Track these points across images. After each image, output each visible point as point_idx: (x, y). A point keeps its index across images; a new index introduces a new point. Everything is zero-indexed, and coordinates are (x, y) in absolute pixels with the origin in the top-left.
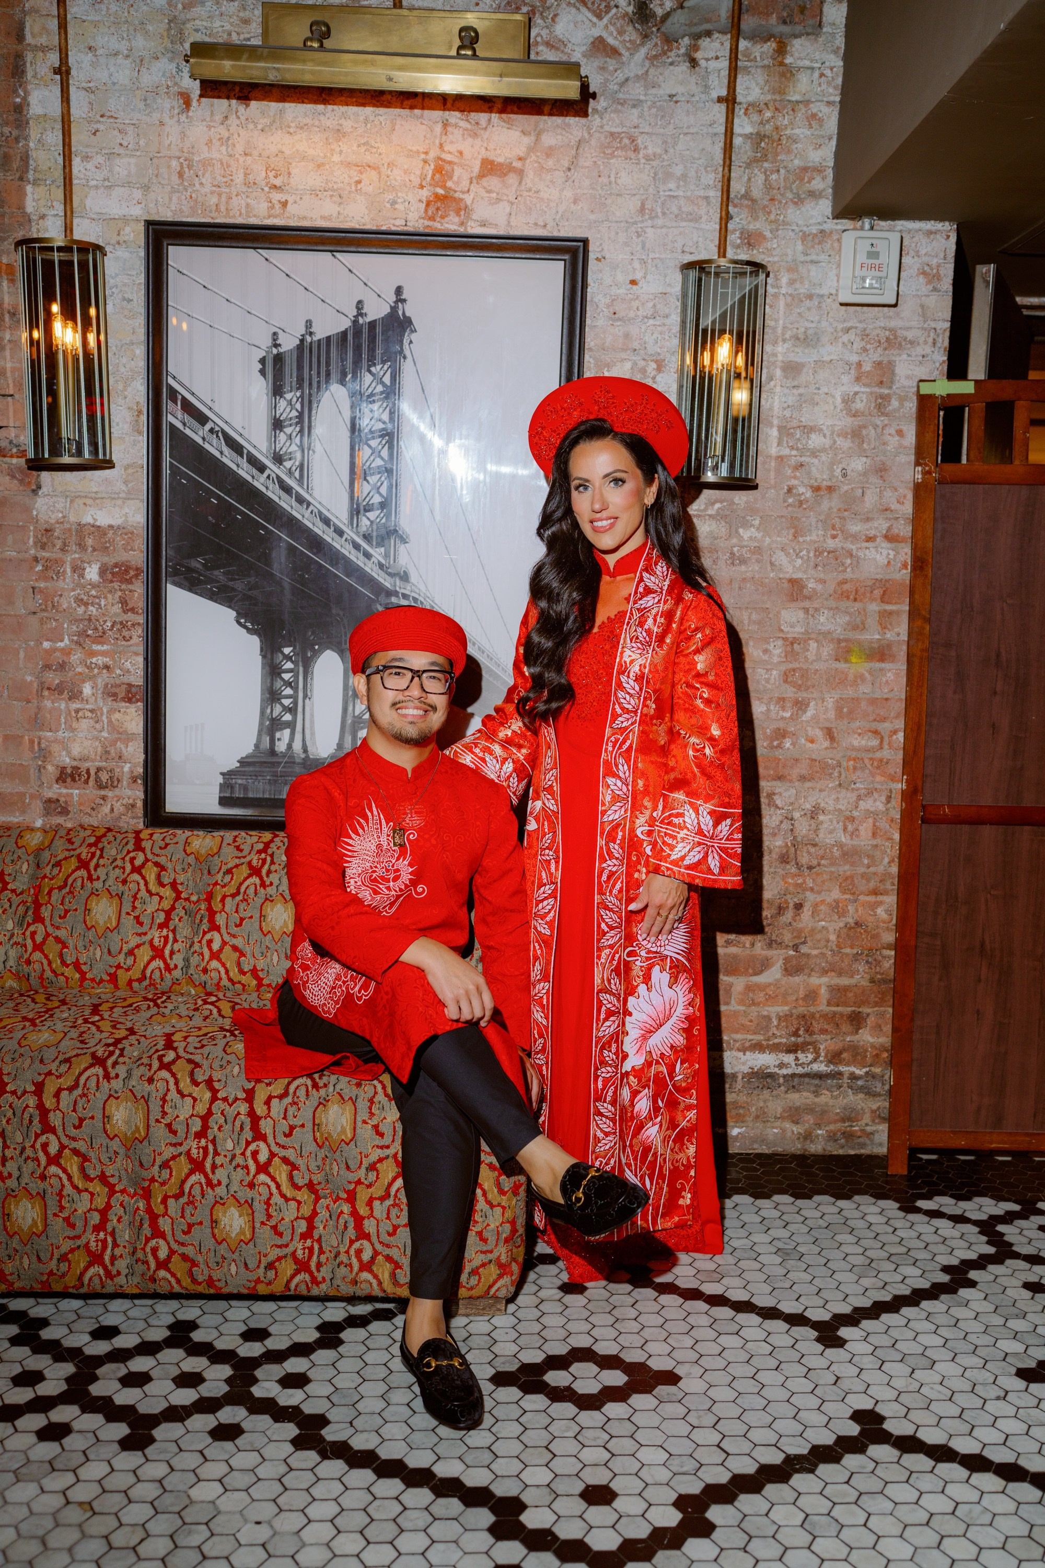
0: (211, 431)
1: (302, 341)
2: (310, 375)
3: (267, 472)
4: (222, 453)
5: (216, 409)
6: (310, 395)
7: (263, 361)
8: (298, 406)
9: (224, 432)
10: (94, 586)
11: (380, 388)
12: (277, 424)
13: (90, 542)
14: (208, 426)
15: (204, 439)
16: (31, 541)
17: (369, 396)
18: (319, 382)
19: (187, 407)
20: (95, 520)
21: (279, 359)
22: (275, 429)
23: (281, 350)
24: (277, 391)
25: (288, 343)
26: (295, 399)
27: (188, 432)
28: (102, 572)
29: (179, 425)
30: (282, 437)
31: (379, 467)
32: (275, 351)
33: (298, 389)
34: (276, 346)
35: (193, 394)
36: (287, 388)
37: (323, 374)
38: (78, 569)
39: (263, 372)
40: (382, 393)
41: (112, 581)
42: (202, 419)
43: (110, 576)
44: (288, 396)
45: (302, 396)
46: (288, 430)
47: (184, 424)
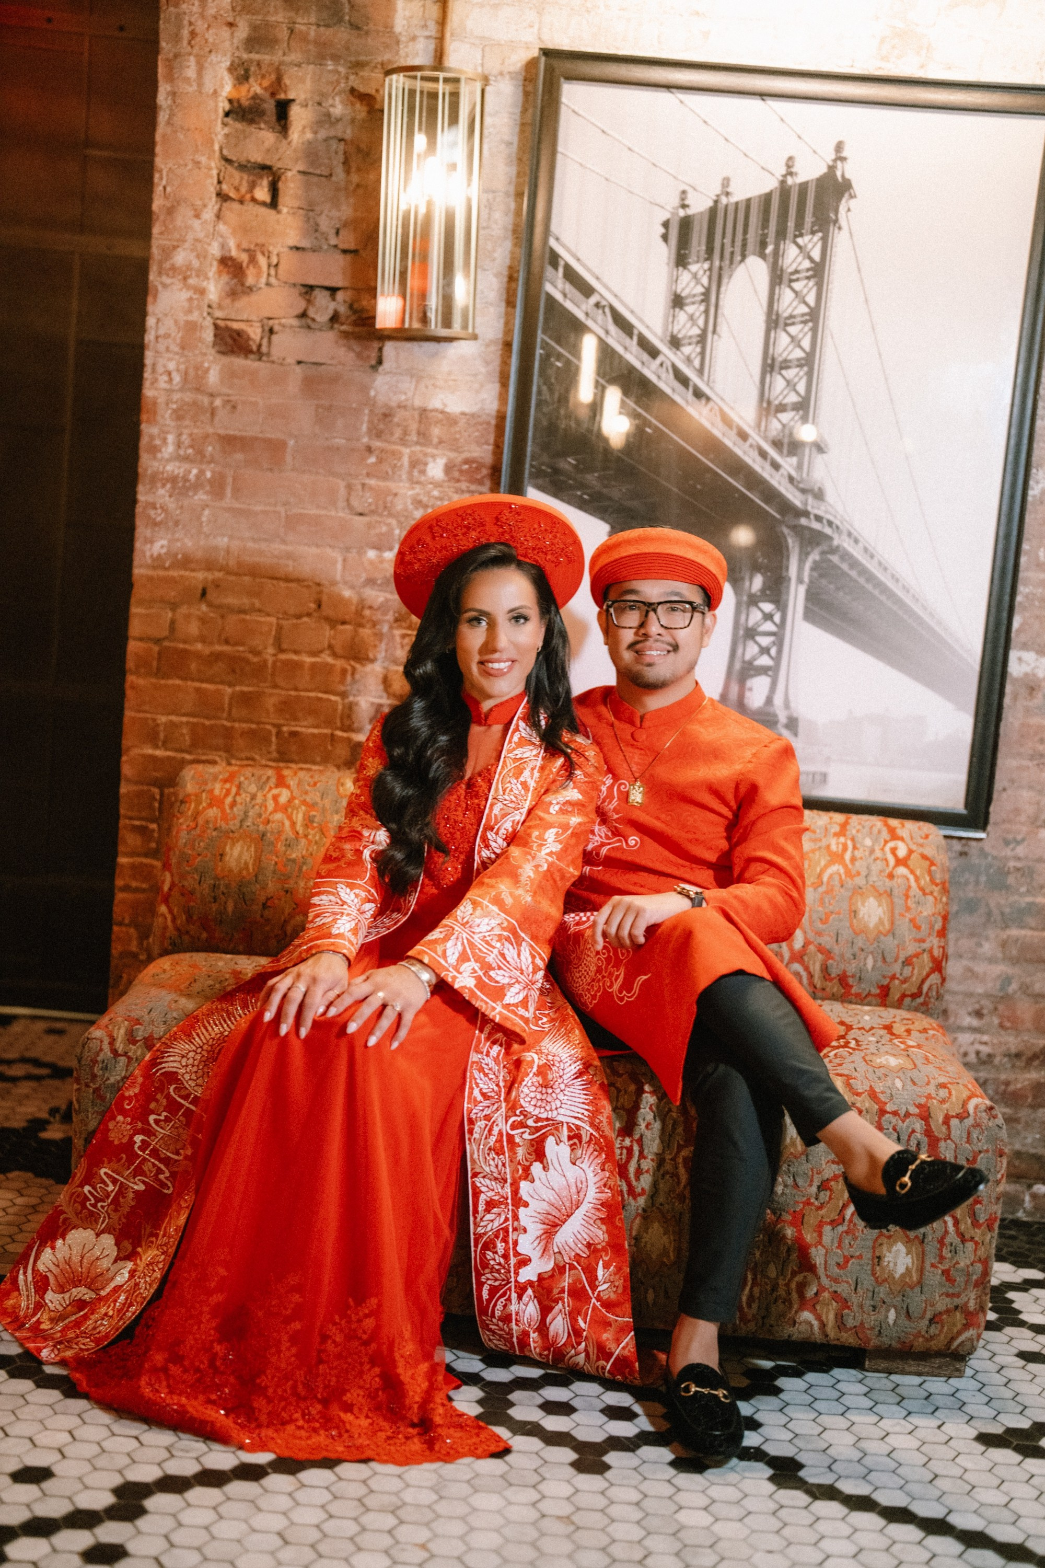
0: (597, 305)
1: (716, 202)
2: (723, 245)
3: (660, 359)
4: (607, 332)
5: (605, 279)
6: (721, 268)
7: (666, 224)
8: (705, 281)
9: (613, 310)
10: (437, 485)
11: (807, 264)
12: (678, 302)
13: (436, 431)
14: (593, 299)
15: (587, 314)
16: (364, 427)
17: (792, 274)
18: (732, 253)
19: (571, 276)
20: (445, 405)
21: (686, 224)
22: (674, 307)
23: (690, 212)
24: (681, 261)
25: (699, 205)
26: (701, 272)
27: (568, 305)
28: (448, 469)
29: (558, 296)
30: (682, 316)
31: (798, 360)
32: (682, 213)
33: (706, 259)
34: (684, 206)
35: (578, 260)
36: (693, 258)
37: (738, 243)
38: (417, 464)
39: (665, 238)
40: (808, 270)
41: (458, 481)
42: (586, 290)
43: (456, 474)
44: (694, 268)
45: (710, 269)
46: (690, 309)
47: (565, 295)
